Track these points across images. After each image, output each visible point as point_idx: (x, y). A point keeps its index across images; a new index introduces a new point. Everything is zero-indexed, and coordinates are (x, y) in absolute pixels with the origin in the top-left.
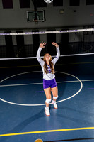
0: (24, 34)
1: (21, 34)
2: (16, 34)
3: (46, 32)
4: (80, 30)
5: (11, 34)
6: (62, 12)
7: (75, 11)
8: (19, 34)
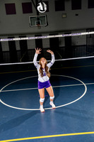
0: (27, 38)
1: (24, 39)
2: (19, 39)
3: (49, 37)
4: (82, 34)
5: (14, 39)
6: (64, 16)
7: (77, 15)
8: (22, 39)
